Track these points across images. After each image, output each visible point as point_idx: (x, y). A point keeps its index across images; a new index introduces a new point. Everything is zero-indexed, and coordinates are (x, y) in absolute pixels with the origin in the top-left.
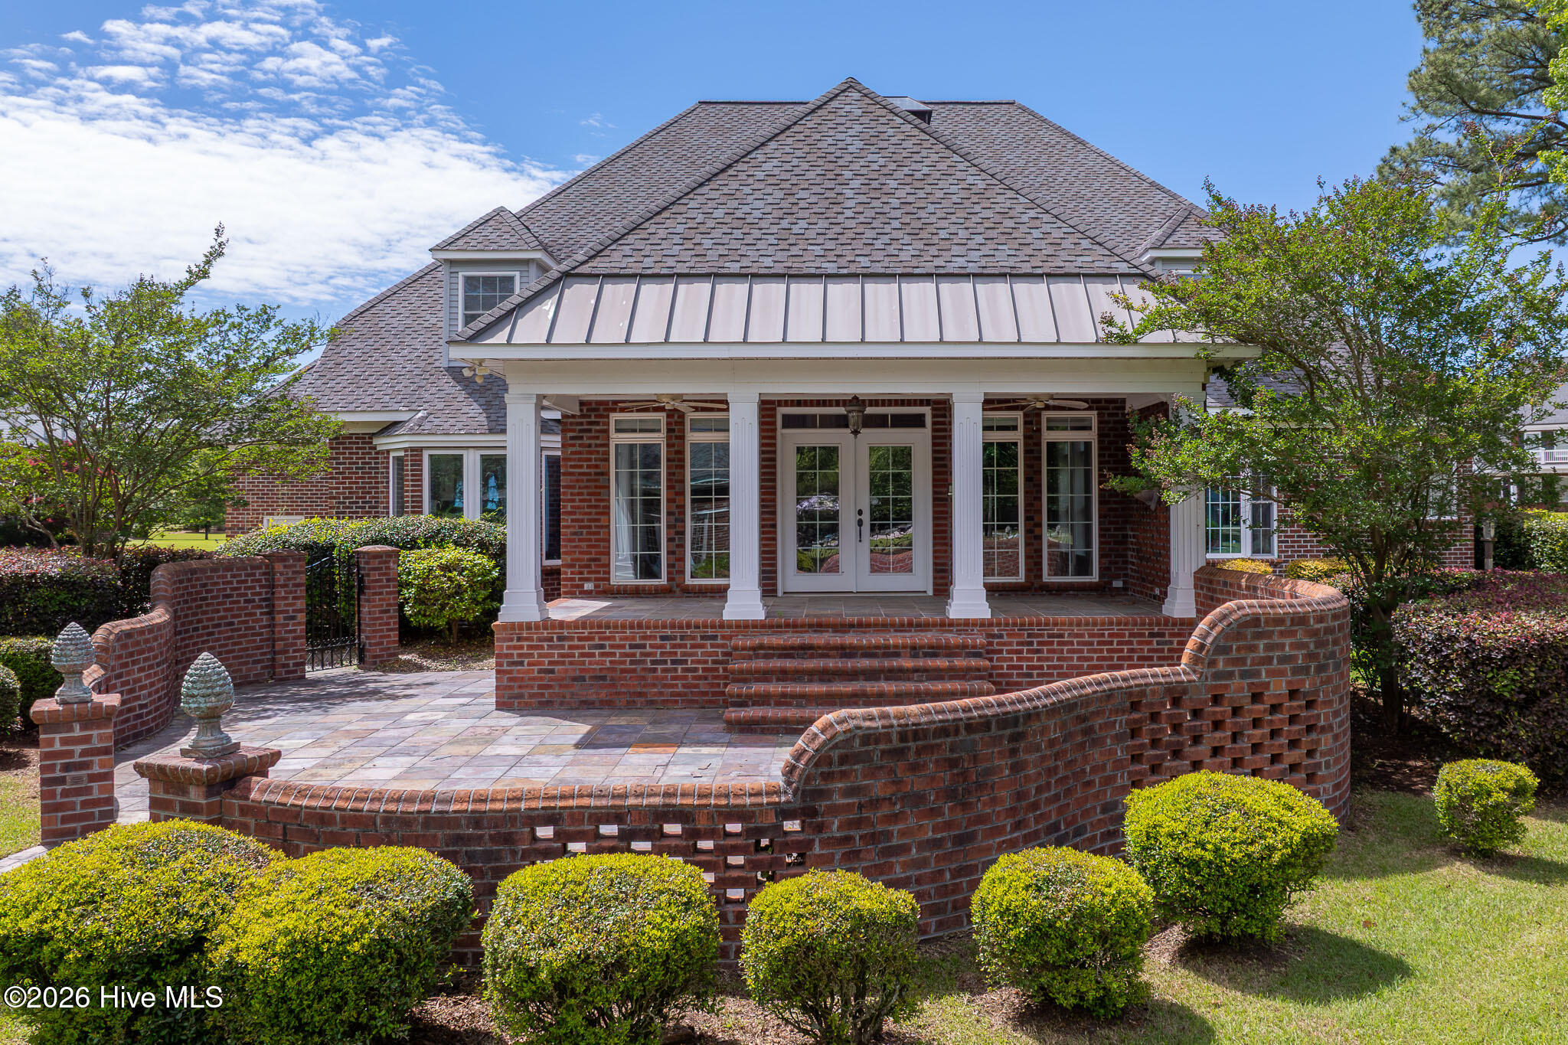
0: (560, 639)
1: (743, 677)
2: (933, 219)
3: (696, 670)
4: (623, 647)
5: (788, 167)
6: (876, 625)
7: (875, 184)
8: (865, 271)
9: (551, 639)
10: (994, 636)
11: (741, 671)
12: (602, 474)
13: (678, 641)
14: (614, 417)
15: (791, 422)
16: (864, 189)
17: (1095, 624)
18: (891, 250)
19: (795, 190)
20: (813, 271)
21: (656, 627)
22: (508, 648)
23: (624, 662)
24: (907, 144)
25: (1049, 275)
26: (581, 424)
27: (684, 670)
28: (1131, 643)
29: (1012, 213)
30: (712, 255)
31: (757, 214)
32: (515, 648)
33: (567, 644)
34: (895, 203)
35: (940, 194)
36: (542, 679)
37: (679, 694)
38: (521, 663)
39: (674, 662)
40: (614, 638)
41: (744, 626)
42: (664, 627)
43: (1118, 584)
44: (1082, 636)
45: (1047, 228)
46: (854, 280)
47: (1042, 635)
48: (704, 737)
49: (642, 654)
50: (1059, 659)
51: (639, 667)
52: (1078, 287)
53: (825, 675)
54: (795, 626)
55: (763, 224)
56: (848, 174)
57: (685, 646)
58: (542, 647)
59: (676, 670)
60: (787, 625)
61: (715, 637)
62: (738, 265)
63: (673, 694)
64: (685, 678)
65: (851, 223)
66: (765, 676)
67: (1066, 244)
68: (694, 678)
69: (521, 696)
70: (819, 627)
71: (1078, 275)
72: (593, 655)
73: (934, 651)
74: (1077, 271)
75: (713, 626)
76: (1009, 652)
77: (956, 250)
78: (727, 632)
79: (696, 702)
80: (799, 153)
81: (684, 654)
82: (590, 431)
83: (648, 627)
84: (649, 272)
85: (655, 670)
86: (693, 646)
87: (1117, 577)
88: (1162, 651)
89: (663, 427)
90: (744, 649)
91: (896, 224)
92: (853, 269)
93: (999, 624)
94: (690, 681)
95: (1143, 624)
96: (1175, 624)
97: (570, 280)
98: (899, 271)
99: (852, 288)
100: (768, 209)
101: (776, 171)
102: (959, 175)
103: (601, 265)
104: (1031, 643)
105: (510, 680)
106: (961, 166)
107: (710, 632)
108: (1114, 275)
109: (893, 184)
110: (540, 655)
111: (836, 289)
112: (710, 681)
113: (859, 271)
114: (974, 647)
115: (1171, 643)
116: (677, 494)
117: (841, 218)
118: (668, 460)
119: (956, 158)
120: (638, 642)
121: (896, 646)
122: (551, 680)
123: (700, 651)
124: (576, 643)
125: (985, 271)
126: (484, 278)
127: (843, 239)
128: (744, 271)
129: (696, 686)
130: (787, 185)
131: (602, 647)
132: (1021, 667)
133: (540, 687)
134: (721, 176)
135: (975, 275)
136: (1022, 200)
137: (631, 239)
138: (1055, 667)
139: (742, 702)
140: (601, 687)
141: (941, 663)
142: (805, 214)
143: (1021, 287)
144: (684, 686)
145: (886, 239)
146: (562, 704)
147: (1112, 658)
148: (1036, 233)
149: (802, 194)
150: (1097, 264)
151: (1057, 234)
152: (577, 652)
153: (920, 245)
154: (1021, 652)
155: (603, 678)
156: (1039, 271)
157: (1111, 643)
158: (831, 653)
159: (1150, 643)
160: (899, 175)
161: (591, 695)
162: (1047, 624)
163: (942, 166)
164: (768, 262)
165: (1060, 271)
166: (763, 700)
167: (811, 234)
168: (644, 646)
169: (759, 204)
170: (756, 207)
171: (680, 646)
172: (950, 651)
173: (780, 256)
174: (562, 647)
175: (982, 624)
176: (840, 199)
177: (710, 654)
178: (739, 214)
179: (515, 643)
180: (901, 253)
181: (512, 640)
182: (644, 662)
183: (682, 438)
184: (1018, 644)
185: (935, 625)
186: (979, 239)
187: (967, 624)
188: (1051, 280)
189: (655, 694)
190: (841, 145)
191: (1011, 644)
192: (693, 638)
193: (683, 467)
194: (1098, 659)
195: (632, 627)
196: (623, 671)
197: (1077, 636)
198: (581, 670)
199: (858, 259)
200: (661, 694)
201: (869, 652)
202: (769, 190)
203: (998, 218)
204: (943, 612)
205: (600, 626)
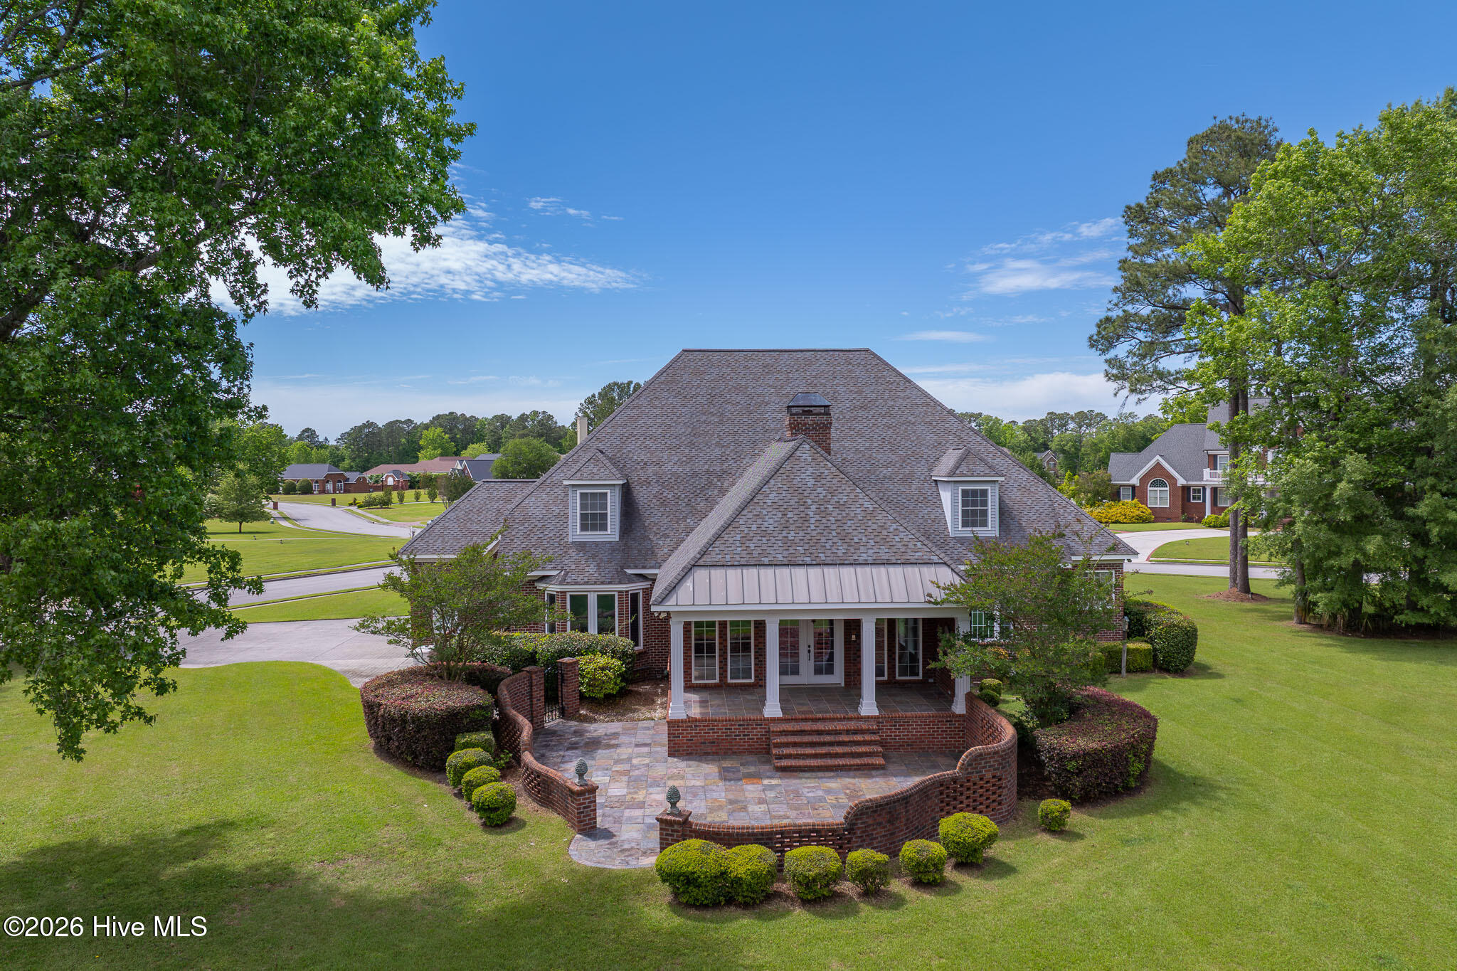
1: (778, 745)
2: (850, 530)
3: (753, 738)
5: (781, 497)
7: (822, 508)
8: (823, 561)
10: (880, 722)
11: (778, 743)
13: (746, 726)
16: (818, 511)
17: (923, 716)
18: (834, 549)
19: (786, 512)
20: (800, 561)
22: (673, 730)
23: (722, 736)
24: (835, 481)
25: (903, 563)
27: (748, 738)
28: (938, 724)
29: (886, 526)
30: (755, 554)
31: (771, 527)
32: (676, 730)
33: (697, 728)
34: (833, 520)
35: (852, 514)
36: (688, 743)
38: (678, 736)
39: (744, 735)
41: (774, 720)
42: (738, 721)
43: (931, 681)
44: (917, 722)
45: (902, 535)
46: (819, 566)
47: (900, 722)
48: (768, 774)
49: (730, 732)
50: (907, 732)
51: (729, 737)
52: (916, 569)
53: (812, 744)
54: (796, 720)
55: (775, 534)
57: (748, 728)
58: (687, 729)
59: (744, 738)
60: (792, 719)
61: (761, 724)
62: (767, 558)
63: (743, 749)
64: (749, 742)
65: (814, 533)
66: (787, 745)
67: (910, 544)
68: (752, 742)
69: (679, 751)
70: (806, 720)
71: (916, 563)
72: (709, 732)
73: (856, 732)
74: (916, 559)
75: (758, 720)
76: (886, 729)
77: (862, 549)
78: (765, 722)
80: (786, 488)
81: (748, 732)
84: (729, 563)
85: (736, 739)
86: (752, 728)
87: (931, 677)
88: (951, 727)
90: (776, 731)
91: (834, 533)
92: (818, 562)
93: (882, 717)
95: (943, 716)
96: (958, 716)
97: (695, 568)
98: (838, 561)
99: (819, 571)
100: (776, 524)
101: (776, 499)
102: (860, 502)
103: (707, 559)
104: (896, 725)
105: (674, 743)
106: (861, 496)
107: (758, 722)
108: (932, 563)
109: (830, 508)
110: (687, 733)
111: (811, 571)
112: (759, 743)
113: (820, 561)
114: (873, 729)
115: (956, 724)
117: (809, 530)
119: (858, 490)
120: (728, 727)
121: (840, 730)
122: (691, 743)
123: (755, 730)
124: (702, 727)
125: (875, 561)
126: (592, 494)
127: (811, 542)
128: (770, 562)
129: (754, 745)
130: (782, 508)
131: (713, 729)
132: (891, 735)
133: (687, 747)
134: (751, 503)
135: (871, 563)
136: (890, 518)
137: (718, 543)
138: (906, 735)
139: (780, 757)
140: (713, 746)
141: (859, 738)
142: (793, 527)
143: (892, 569)
144: (749, 745)
145: (830, 542)
147: (930, 731)
148: (897, 539)
149: (790, 515)
150: (924, 556)
151: (905, 539)
152: (702, 731)
153: (845, 546)
154: (891, 729)
155: (714, 742)
156: (899, 561)
157: (930, 724)
158: (813, 732)
159: (946, 724)
160: (833, 502)
162: (902, 717)
164: (780, 557)
165: (907, 561)
166: (788, 756)
167: (797, 540)
168: (731, 729)
169: (771, 521)
170: (770, 523)
172: (862, 732)
173: (786, 553)
174: (695, 729)
175: (875, 717)
176: (807, 517)
177: (759, 731)
178: (763, 527)
179: (676, 728)
181: (674, 727)
182: (731, 736)
184: (890, 725)
185: (855, 718)
186: (872, 542)
187: (868, 718)
188: (904, 565)
189: (736, 749)
190: (804, 482)
191: (887, 725)
192: (752, 725)
194: (924, 731)
195: (726, 721)
196: (722, 739)
197: (915, 722)
198: (704, 739)
199: (819, 554)
200: (739, 749)
201: (829, 733)
202: (774, 511)
203: (880, 529)
204: (856, 709)
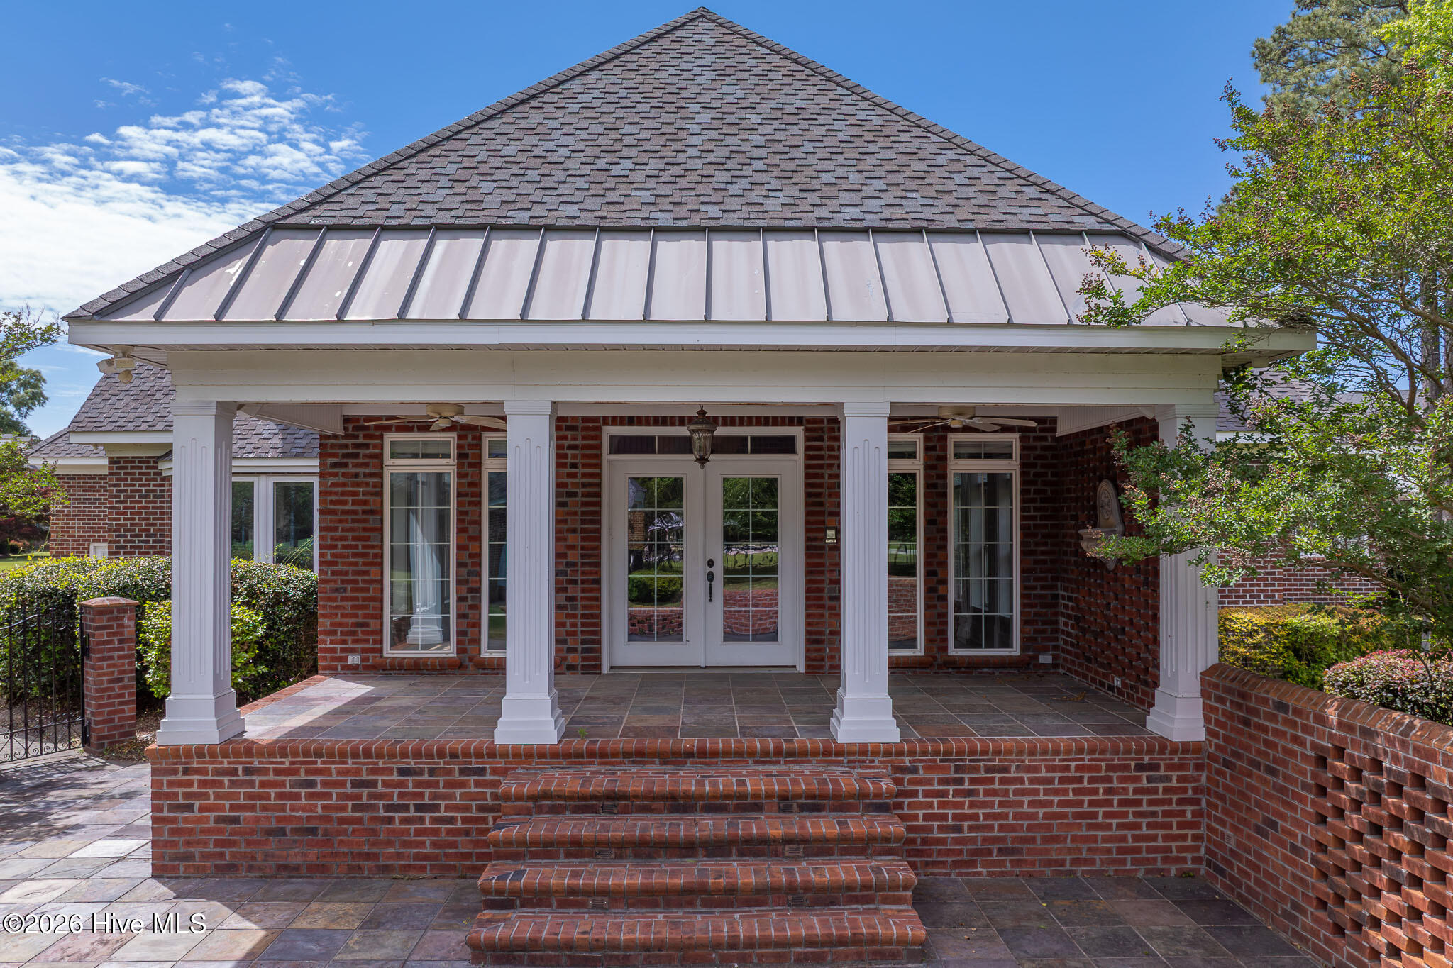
0: (248, 771)
1: (513, 851)
2: (811, 160)
3: (452, 820)
4: (342, 784)
5: (613, 98)
6: (726, 753)
7: (731, 119)
8: (713, 223)
9: (234, 772)
10: (903, 770)
11: (508, 843)
12: (372, 512)
13: (426, 777)
14: (390, 437)
15: (624, 446)
16: (716, 124)
17: (1056, 752)
18: (752, 197)
19: (619, 124)
20: (637, 222)
21: (392, 755)
22: (170, 784)
23: (344, 808)
24: (775, 75)
25: (984, 232)
26: (346, 446)
27: (435, 820)
28: (1109, 780)
29: (921, 154)
30: (491, 201)
31: (565, 152)
32: (180, 784)
33: (258, 779)
34: (759, 140)
35: (822, 131)
36: (221, 831)
37: (426, 857)
38: (190, 808)
39: (419, 808)
40: (327, 772)
41: (526, 755)
42: (404, 755)
43: (1046, 658)
44: (1037, 769)
45: (974, 172)
46: (700, 235)
47: (976, 769)
49: (371, 796)
50: (1001, 804)
51: (366, 815)
52: (1029, 248)
54: (603, 755)
55: (570, 164)
56: (694, 107)
57: (436, 784)
58: (221, 784)
59: (422, 820)
60: (591, 754)
61: (481, 771)
62: (528, 214)
63: (418, 857)
64: (436, 832)
65: (696, 164)
66: (545, 849)
67: (1002, 192)
68: (449, 832)
69: (188, 857)
70: (639, 756)
71: (1025, 232)
72: (297, 796)
74: (1025, 226)
75: (479, 754)
76: (927, 794)
77: (846, 198)
78: (501, 763)
79: (454, 868)
80: (628, 84)
81: (434, 796)
82: (356, 456)
83: (380, 756)
84: (394, 222)
85: (390, 820)
86: (449, 784)
87: (1045, 650)
88: (1155, 791)
89: (453, 451)
90: (519, 798)
91: (759, 165)
92: (696, 220)
93: (912, 753)
94: (443, 837)
95: (1128, 752)
96: (1174, 751)
97: (278, 233)
98: (764, 224)
99: (694, 247)
100: (581, 146)
101: (596, 103)
102: (846, 110)
103: (326, 213)
104: (960, 781)
105: (173, 832)
106: (849, 100)
107: (474, 762)
108: (1079, 233)
109: (755, 118)
110: (217, 796)
111: (669, 249)
112: (474, 837)
113: (704, 223)
114: (878, 795)
115: (1169, 779)
116: (470, 539)
117: (681, 158)
118: (459, 495)
119: (842, 91)
120: (365, 777)
121: (756, 795)
122: (233, 833)
123: (458, 791)
124: (272, 777)
125: (891, 225)
127: (683, 183)
128: (535, 222)
129: (454, 844)
130: (610, 119)
131: (311, 784)
132: (944, 818)
133: (218, 843)
134: (520, 108)
135: (876, 231)
136: (935, 139)
137: (377, 181)
138: (996, 817)
139: (505, 901)
140: (310, 844)
142: (633, 152)
143: (945, 248)
144: (434, 844)
145: (745, 183)
146: (250, 868)
147: (1080, 803)
148: (959, 178)
150: (1052, 218)
151: (987, 179)
152: (273, 792)
153: (794, 191)
154: (944, 794)
155: (313, 831)
156: (970, 226)
157: (1080, 780)
158: (655, 805)
159: (1137, 779)
160: (764, 108)
161: (295, 856)
162: (984, 752)
163: (823, 99)
164: (572, 210)
165: (998, 226)
167: (638, 176)
168: (373, 784)
169: (567, 141)
170: (562, 145)
171: (428, 784)
172: (840, 803)
173: (590, 203)
174: (251, 783)
176: (682, 135)
177: (473, 797)
178: (537, 151)
179: (180, 777)
180: (766, 201)
181: (175, 772)
182: (375, 808)
183: (478, 465)
184: (941, 782)
185: (815, 753)
186: (880, 184)
187: (863, 753)
188: (988, 238)
189: (391, 856)
190: (686, 75)
191: (929, 782)
192: (449, 772)
193: (479, 504)
194: (1061, 804)
195: (355, 755)
196: (343, 821)
197: (1029, 769)
198: (279, 819)
199: (703, 208)
200: (399, 856)
201: (715, 804)
202: (584, 124)
203: (904, 160)
205: (306, 753)
